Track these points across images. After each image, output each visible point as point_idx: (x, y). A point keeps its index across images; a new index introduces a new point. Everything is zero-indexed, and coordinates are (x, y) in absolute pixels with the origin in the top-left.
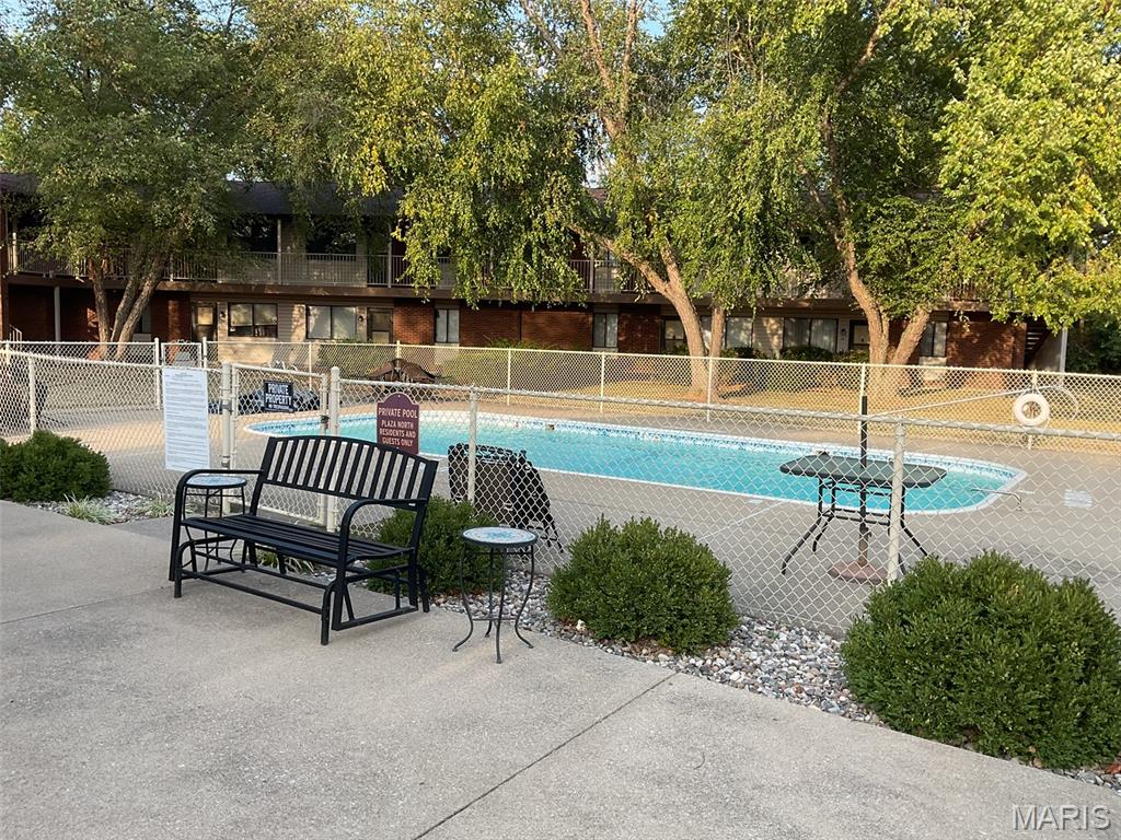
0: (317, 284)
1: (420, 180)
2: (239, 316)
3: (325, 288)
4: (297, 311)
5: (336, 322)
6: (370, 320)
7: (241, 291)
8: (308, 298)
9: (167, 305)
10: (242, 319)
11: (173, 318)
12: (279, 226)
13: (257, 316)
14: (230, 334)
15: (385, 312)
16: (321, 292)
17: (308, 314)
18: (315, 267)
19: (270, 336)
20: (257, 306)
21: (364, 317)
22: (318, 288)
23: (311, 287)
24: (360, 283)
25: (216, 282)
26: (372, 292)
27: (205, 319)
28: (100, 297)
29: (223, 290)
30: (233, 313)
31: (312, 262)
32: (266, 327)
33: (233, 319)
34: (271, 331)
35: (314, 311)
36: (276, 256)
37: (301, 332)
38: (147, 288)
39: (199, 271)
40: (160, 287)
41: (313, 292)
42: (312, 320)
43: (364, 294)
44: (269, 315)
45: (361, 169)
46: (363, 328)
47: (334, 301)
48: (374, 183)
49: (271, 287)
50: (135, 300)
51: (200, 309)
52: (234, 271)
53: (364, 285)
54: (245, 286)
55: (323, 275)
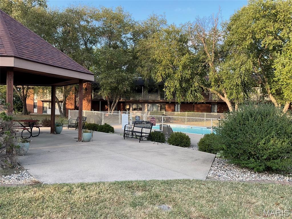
0: (150, 99)
1: (169, 78)
2: (134, 106)
3: (151, 100)
4: (146, 105)
5: (154, 107)
6: (161, 107)
7: (135, 101)
8: (148, 102)
9: (121, 104)
10: (135, 107)
11: (122, 107)
12: (143, 88)
13: (138, 106)
14: (133, 110)
15: (164, 105)
16: (151, 101)
17: (148, 106)
18: (150, 96)
19: (140, 110)
20: (138, 104)
21: (160, 106)
22: (150, 100)
23: (149, 100)
24: (159, 99)
25: (130, 99)
26: (161, 101)
27: (128, 107)
28: (109, 103)
29: (132, 101)
30: (133, 106)
31: (149, 95)
32: (139, 109)
33: (133, 107)
34: (141, 109)
35: (149, 105)
36: (142, 94)
37: (147, 109)
38: (117, 101)
39: (127, 97)
40: (120, 101)
41: (149, 101)
42: (149, 107)
43: (159, 101)
44: (140, 106)
45: (157, 77)
46: (159, 108)
47: (153, 103)
48: (160, 80)
49: (141, 100)
50: (115, 103)
51: (127, 105)
52: (134, 97)
53: (160, 99)
54: (135, 100)
55: (151, 97)
